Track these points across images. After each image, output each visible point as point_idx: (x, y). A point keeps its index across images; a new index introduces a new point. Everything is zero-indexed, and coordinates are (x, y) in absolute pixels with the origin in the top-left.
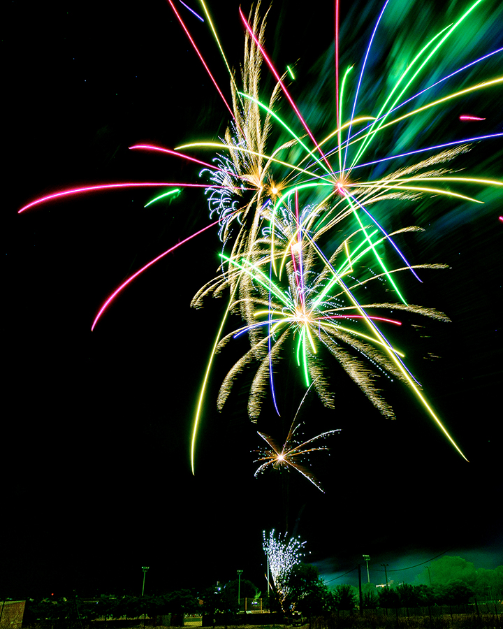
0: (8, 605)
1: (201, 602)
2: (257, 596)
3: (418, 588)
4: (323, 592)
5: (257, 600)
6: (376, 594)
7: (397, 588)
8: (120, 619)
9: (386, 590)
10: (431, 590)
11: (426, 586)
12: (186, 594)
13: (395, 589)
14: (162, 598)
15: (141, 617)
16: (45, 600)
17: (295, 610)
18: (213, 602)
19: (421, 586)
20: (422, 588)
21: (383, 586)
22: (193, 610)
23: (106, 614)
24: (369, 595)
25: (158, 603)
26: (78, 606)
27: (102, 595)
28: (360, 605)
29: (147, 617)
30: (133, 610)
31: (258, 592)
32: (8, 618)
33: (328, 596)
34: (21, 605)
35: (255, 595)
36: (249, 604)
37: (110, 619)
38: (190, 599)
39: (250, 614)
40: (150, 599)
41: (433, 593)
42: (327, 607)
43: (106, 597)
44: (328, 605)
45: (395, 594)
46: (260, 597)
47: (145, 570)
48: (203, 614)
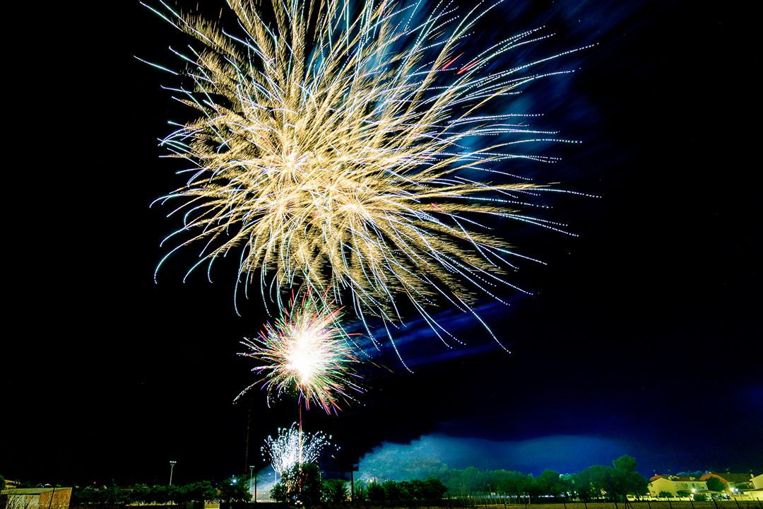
0: (58, 491)
1: (219, 491)
3: (401, 484)
4: (321, 485)
6: (365, 489)
7: (383, 484)
8: (151, 504)
9: (374, 485)
10: (411, 486)
12: (207, 484)
13: (381, 484)
14: (187, 488)
15: (169, 504)
16: (88, 488)
17: (297, 500)
18: (229, 492)
19: (403, 482)
22: (211, 498)
23: (140, 500)
24: (359, 489)
25: (183, 492)
26: (116, 493)
27: (136, 485)
28: (352, 497)
29: (174, 504)
30: (161, 497)
32: (58, 502)
33: (325, 489)
34: (68, 492)
37: (143, 504)
38: (209, 489)
39: (260, 503)
40: (176, 489)
41: (413, 488)
42: (324, 499)
43: (140, 486)
45: (381, 488)
47: (173, 464)
48: (221, 502)
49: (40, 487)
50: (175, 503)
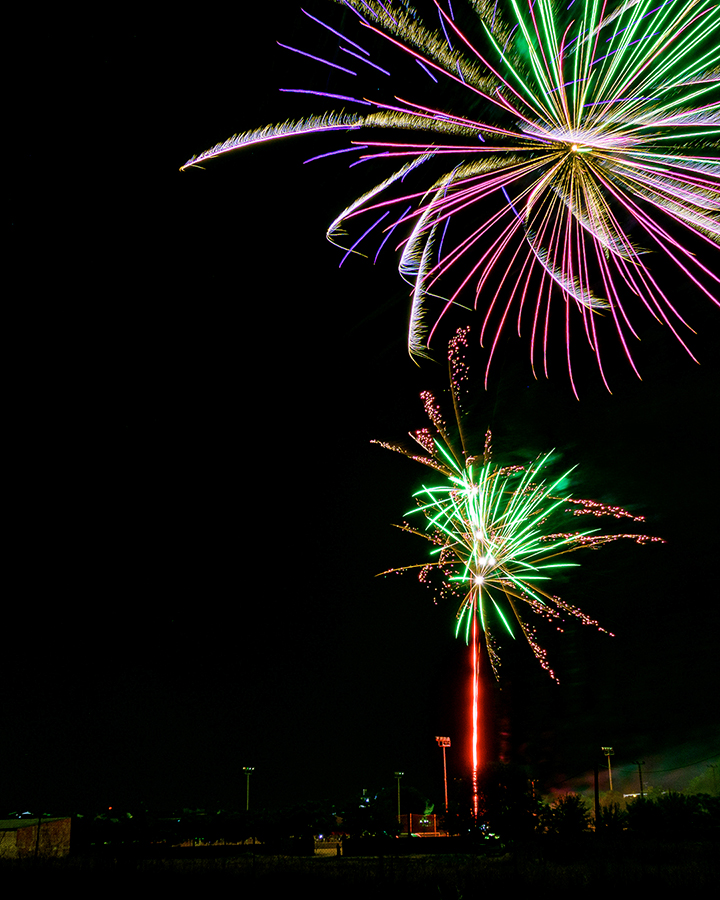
0: (47, 823)
1: (340, 820)
2: (428, 812)
3: (695, 799)
4: (535, 803)
5: (429, 818)
6: (623, 808)
7: (659, 799)
8: (215, 844)
9: (640, 800)
10: (716, 801)
11: (707, 796)
12: (315, 807)
13: (655, 800)
15: (247, 842)
16: (99, 817)
18: (357, 819)
19: (699, 795)
20: (701, 798)
21: (635, 796)
22: (327, 831)
23: (195, 837)
24: (611, 810)
27: (185, 810)
28: (595, 824)
29: (257, 842)
31: (430, 805)
32: (49, 842)
33: (544, 811)
34: (66, 825)
35: (425, 809)
36: (416, 822)
37: (200, 843)
38: (322, 815)
39: (417, 838)
40: (259, 815)
42: (541, 829)
43: (190, 811)
44: (544, 824)
45: (655, 808)
46: (432, 813)
47: (249, 771)
48: (344, 839)
49: (14, 817)
50: (258, 840)
